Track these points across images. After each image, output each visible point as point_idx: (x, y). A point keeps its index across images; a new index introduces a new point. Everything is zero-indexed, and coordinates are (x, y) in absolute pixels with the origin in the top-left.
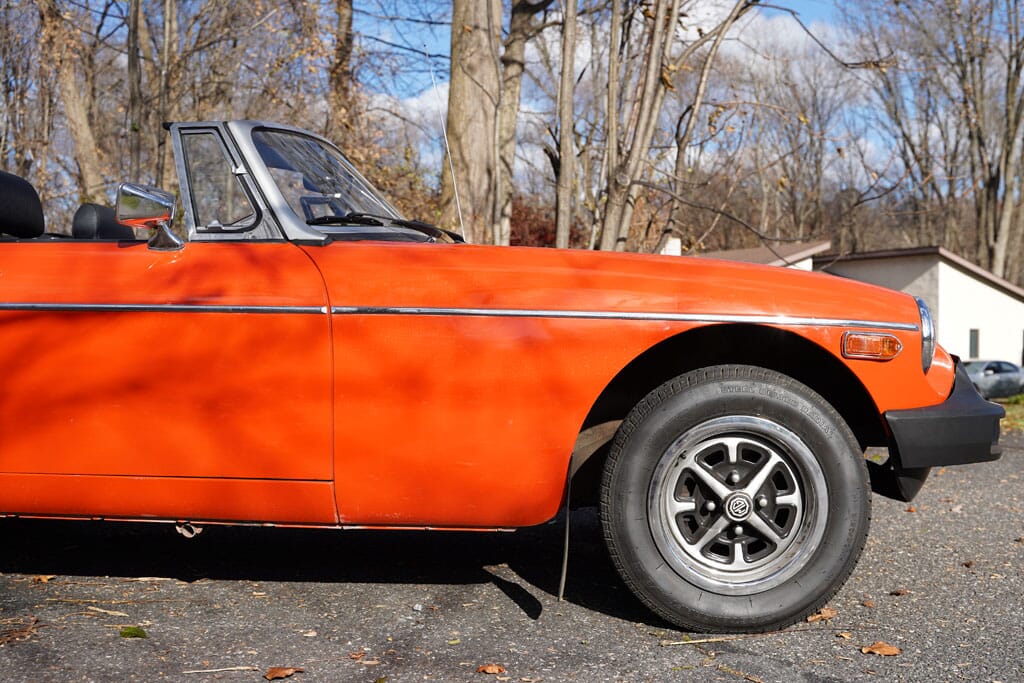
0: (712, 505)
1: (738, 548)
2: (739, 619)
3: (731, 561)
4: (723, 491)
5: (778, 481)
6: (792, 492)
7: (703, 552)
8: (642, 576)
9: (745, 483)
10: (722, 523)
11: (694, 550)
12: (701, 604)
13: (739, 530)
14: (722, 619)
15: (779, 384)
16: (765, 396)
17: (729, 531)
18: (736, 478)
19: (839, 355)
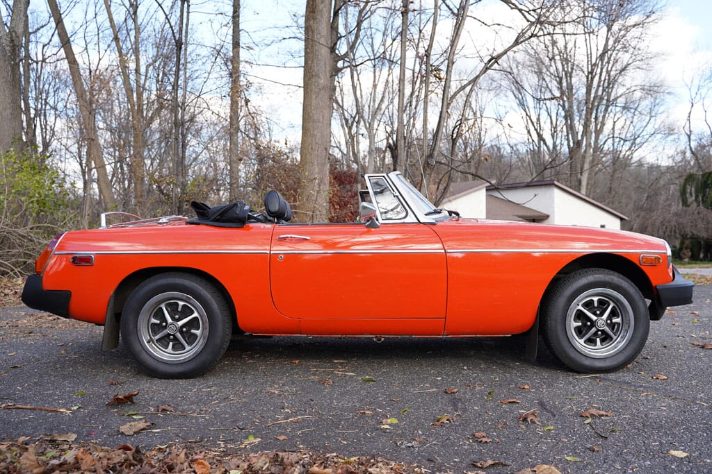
0: (589, 323)
1: (598, 339)
2: (602, 368)
3: (596, 345)
4: (594, 318)
5: (614, 314)
6: (618, 317)
7: (585, 342)
8: (564, 352)
9: (602, 314)
10: (594, 330)
11: (582, 341)
12: (587, 362)
13: (600, 333)
14: (595, 368)
15: (614, 276)
16: (610, 281)
17: (596, 334)
18: (598, 312)
19: (638, 264)
